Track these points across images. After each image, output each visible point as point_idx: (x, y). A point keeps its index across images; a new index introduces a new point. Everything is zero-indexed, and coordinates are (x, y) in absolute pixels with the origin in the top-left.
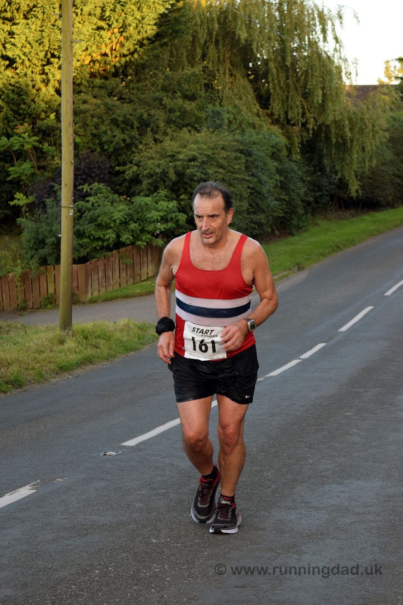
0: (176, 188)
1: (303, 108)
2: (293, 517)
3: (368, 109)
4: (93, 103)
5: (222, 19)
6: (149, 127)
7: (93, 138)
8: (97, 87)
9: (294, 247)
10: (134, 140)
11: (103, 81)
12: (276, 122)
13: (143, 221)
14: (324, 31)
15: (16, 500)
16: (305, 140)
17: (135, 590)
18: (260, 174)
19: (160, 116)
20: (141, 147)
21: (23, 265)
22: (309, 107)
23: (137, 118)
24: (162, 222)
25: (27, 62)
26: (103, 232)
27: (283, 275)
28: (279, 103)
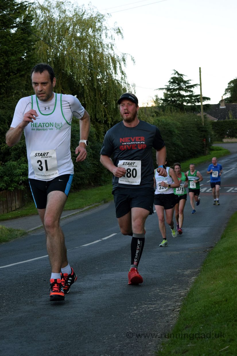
1: (105, 112)
3: (142, 112)
5: (56, 62)
9: (102, 191)
10: (6, 130)
13: (12, 176)
14: (115, 68)
22: (108, 111)
24: (23, 176)
27: (95, 205)
28: (91, 109)
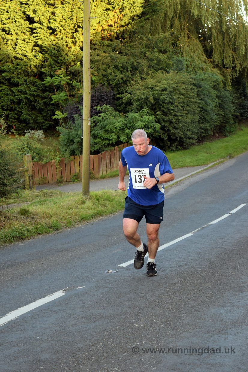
0: (154, 107)
1: (233, 57)
2: (222, 312)
4: (103, 56)
5: (183, 3)
6: (138, 70)
7: (103, 77)
8: (105, 45)
9: (227, 144)
10: (128, 78)
11: (109, 42)
12: (216, 66)
13: (133, 128)
14: (246, 9)
15: (53, 299)
16: (234, 77)
17: (124, 356)
18: (206, 99)
19: (144, 63)
20: (132, 82)
21: (60, 155)
22: (237, 57)
23: (130, 65)
24: (146, 129)
25: (63, 31)
26: (109, 135)
27: (220, 161)
28: (218, 54)
